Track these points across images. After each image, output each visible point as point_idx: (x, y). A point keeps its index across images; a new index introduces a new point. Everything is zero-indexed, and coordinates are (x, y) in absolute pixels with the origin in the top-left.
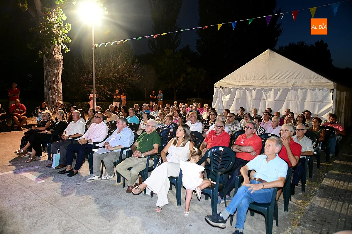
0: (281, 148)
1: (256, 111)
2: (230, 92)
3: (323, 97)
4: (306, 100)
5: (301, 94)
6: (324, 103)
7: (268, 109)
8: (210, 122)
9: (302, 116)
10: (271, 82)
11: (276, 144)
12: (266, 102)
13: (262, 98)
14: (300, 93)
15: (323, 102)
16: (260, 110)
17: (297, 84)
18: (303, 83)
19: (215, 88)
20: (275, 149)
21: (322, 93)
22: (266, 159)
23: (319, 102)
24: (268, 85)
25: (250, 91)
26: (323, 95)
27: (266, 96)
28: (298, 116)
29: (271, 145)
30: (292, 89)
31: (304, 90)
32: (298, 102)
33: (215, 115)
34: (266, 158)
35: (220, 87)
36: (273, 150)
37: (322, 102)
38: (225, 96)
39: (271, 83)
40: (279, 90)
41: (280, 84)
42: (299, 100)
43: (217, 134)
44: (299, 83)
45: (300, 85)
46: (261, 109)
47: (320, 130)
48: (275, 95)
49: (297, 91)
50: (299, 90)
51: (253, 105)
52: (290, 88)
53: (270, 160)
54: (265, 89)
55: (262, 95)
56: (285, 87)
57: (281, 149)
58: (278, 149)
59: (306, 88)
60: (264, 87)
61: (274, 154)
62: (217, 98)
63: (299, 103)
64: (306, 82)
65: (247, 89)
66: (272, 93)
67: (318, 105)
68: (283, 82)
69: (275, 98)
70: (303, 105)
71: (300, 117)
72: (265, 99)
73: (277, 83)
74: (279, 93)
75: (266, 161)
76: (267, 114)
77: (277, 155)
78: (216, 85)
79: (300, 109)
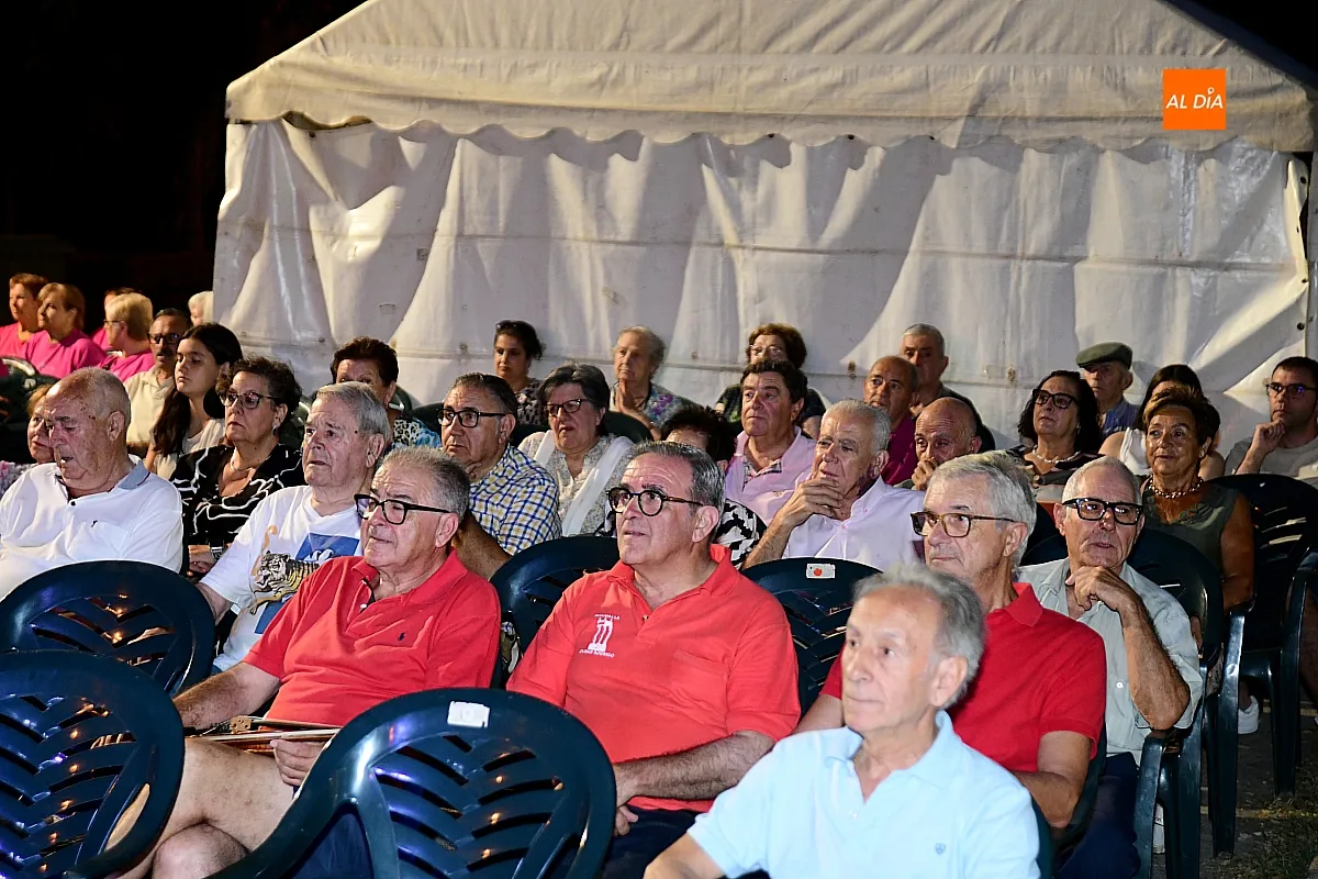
0: (975, 665)
1: (649, 353)
2: (386, 167)
3: (1225, 222)
4: (1091, 253)
5: (1047, 193)
6: (1238, 275)
7: (764, 341)
8: (232, 479)
9: (1073, 390)
10: (777, 82)
11: (938, 636)
12: (739, 266)
13: (700, 233)
14: (1039, 182)
15: (1228, 268)
16: (678, 348)
17: (1006, 104)
18: (1058, 89)
19: (233, 133)
20: (930, 678)
21: (1217, 185)
22: (853, 758)
23: (1197, 265)
24: (756, 107)
25: (591, 161)
26: (1224, 200)
27: (735, 208)
28: (1037, 392)
29: (900, 641)
30: (967, 146)
31: (1071, 160)
32: (1025, 265)
33: (277, 402)
34: (852, 752)
35: (291, 117)
36: (920, 682)
37: (1216, 263)
38: (338, 206)
39: (783, 93)
40: (852, 150)
41: (858, 96)
42: (1031, 251)
43: (386, 589)
44: (1025, 96)
45: (1032, 110)
46: (696, 336)
47: (1216, 512)
48: (820, 196)
49: (1016, 169)
50: (1033, 160)
51: (615, 299)
52: (950, 137)
53: (887, 773)
54: (726, 140)
55: (695, 205)
56: (904, 131)
57: (980, 671)
58: (954, 671)
59: (1089, 133)
60: (714, 127)
61: (924, 723)
62: (255, 229)
63: (1031, 277)
64: (1084, 86)
65: (557, 141)
66: (788, 184)
67: (1186, 288)
68: (885, 83)
69: (816, 226)
70: (1063, 296)
71: (1056, 401)
72: (730, 237)
73: (833, 87)
74: (854, 184)
75: (855, 783)
76: (775, 379)
77: (945, 721)
78: (250, 93)
79: (1035, 335)
